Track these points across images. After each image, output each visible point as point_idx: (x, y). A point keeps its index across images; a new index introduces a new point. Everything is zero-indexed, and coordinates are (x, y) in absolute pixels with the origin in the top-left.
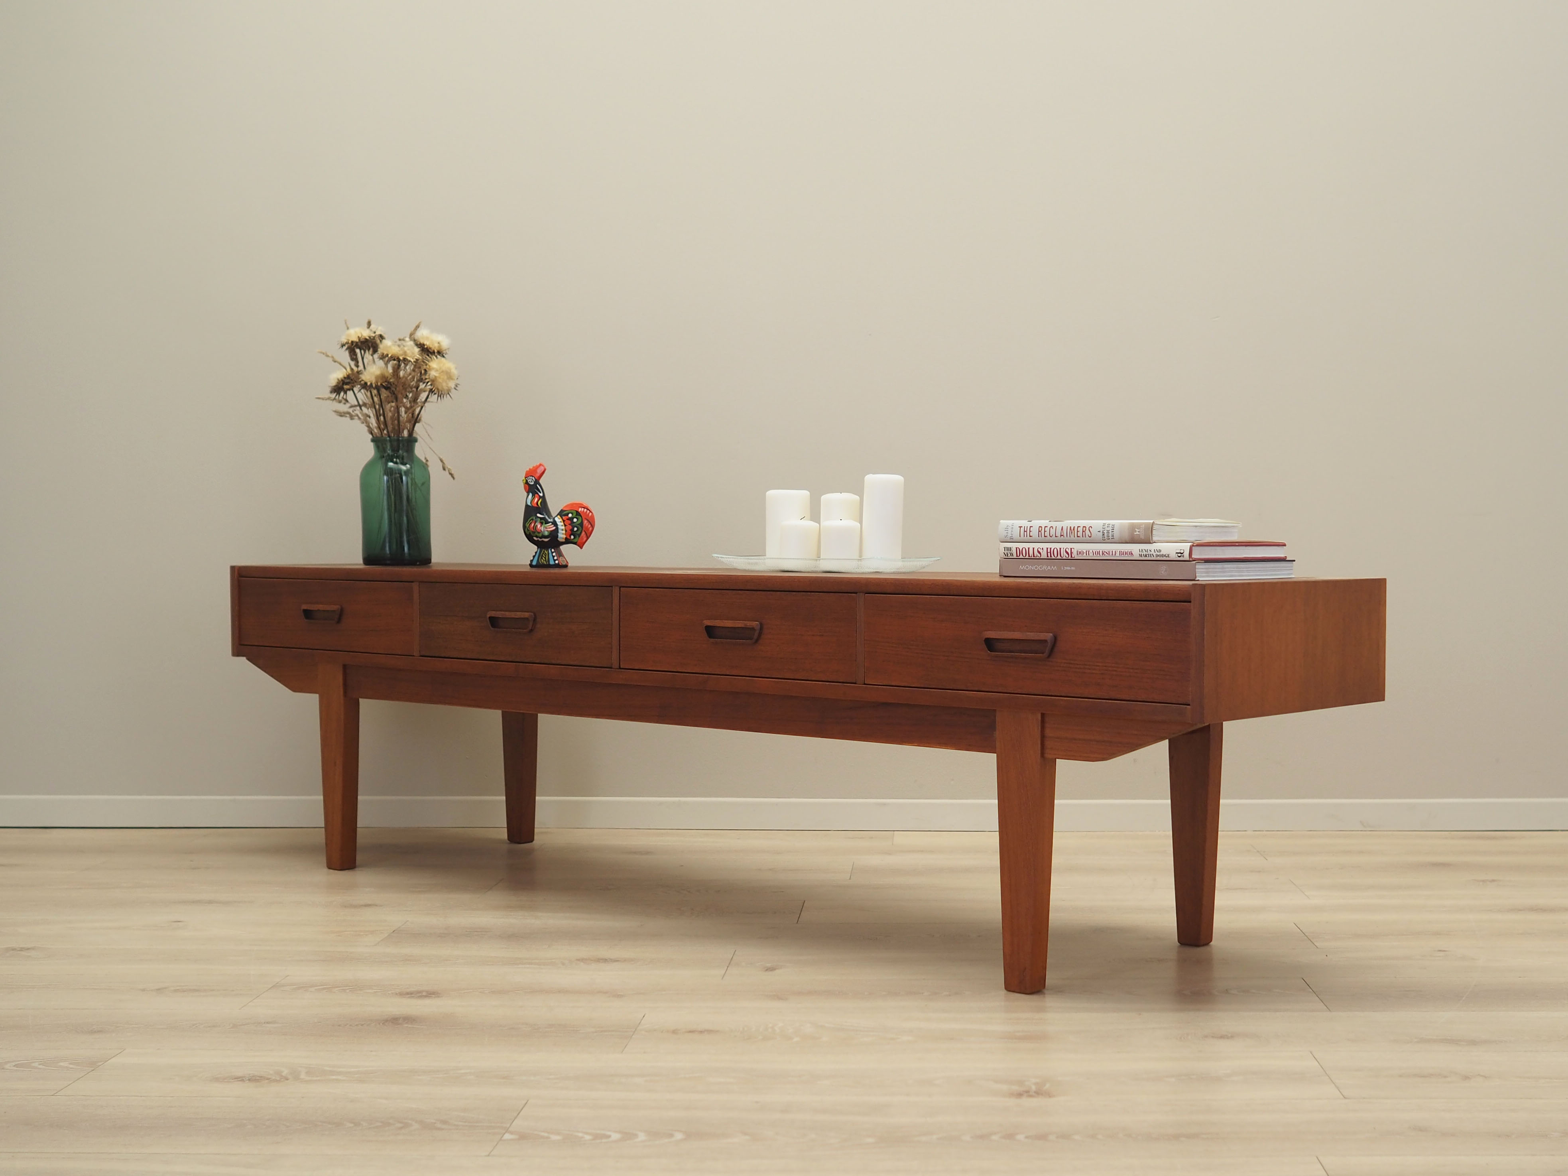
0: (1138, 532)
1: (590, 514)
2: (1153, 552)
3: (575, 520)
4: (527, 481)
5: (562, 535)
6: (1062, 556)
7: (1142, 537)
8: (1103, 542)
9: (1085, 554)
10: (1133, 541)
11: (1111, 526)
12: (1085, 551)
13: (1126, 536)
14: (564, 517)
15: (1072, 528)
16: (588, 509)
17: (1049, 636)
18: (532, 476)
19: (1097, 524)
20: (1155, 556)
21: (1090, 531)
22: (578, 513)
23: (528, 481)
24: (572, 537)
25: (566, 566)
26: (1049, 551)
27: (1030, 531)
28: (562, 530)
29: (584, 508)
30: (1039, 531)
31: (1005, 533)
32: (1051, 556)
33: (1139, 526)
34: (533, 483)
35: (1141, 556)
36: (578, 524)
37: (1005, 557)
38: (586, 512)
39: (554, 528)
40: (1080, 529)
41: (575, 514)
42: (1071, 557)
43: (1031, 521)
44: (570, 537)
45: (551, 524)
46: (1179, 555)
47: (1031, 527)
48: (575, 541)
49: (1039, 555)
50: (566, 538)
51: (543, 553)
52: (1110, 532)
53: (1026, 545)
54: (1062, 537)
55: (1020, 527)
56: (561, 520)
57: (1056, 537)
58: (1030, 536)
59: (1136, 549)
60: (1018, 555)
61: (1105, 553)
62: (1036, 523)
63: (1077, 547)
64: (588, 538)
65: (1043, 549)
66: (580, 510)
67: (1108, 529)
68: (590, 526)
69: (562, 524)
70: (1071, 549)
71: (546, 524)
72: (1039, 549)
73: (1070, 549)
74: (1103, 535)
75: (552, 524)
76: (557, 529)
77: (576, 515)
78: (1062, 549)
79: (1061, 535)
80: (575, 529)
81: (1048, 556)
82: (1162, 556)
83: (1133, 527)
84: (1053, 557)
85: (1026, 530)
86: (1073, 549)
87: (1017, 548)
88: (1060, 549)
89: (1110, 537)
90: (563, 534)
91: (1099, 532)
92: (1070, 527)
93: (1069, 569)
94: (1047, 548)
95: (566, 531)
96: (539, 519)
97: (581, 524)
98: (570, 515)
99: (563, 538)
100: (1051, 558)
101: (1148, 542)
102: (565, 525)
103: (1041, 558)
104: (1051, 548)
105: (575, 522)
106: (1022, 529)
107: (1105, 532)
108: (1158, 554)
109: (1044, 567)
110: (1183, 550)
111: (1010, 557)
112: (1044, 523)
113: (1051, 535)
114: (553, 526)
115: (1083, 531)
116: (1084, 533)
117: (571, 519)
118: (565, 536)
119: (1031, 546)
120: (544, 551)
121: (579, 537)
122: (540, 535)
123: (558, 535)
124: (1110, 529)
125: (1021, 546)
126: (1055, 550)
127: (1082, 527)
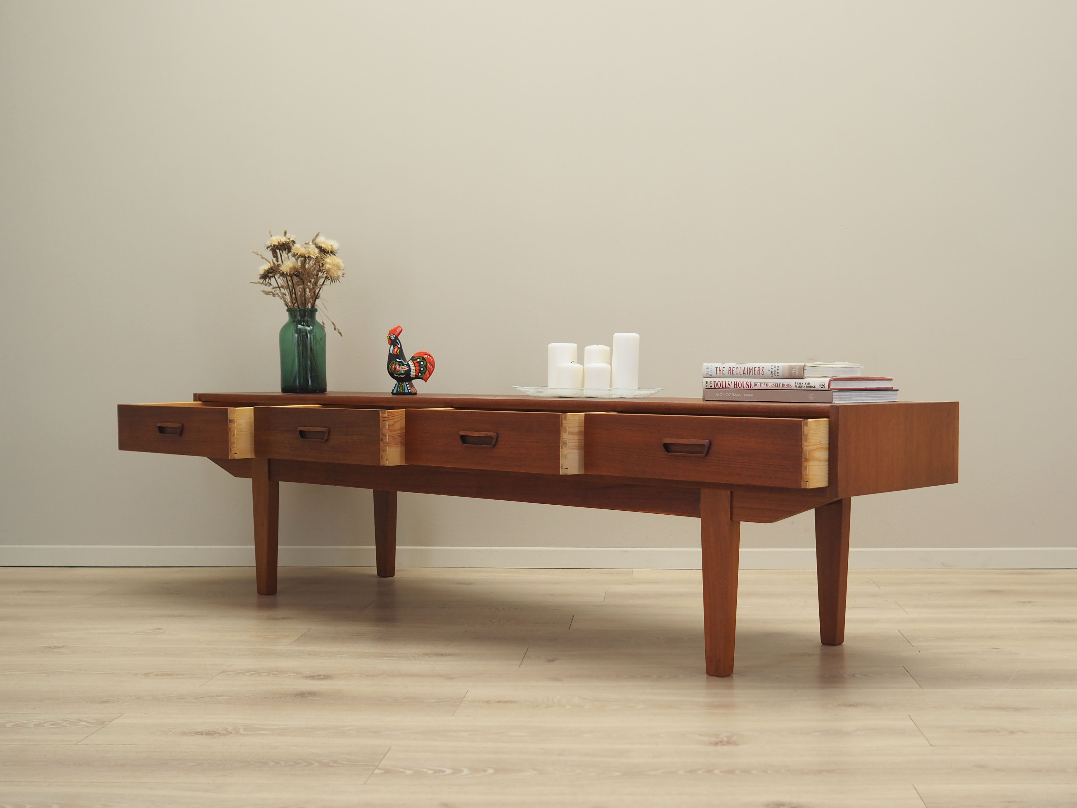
0: (795, 371)
1: (432, 359)
2: (804, 385)
3: (422, 363)
5: (413, 373)
6: (744, 387)
7: (797, 374)
8: (772, 377)
9: (759, 386)
10: (791, 377)
11: (776, 367)
12: (759, 384)
13: (787, 373)
14: (414, 361)
15: (751, 369)
16: (430, 356)
17: (706, 442)
18: (394, 334)
19: (767, 366)
20: (806, 387)
21: (762, 370)
23: (391, 337)
25: (416, 394)
26: (735, 384)
27: (723, 371)
28: (413, 369)
29: (428, 355)
30: (729, 371)
31: (706, 372)
32: (737, 387)
33: (795, 367)
34: (394, 339)
35: (796, 387)
36: (424, 366)
37: (707, 388)
38: (429, 358)
39: (408, 368)
40: (756, 369)
42: (750, 387)
43: (723, 364)
44: (419, 374)
46: (822, 386)
47: (723, 368)
48: (422, 377)
49: (729, 386)
50: (416, 375)
51: (401, 385)
52: (776, 371)
53: (721, 380)
54: (744, 374)
55: (717, 368)
56: (412, 363)
57: (740, 374)
58: (723, 374)
59: (793, 383)
60: (715, 386)
61: (773, 385)
62: (727, 365)
63: (754, 381)
64: (430, 375)
65: (731, 382)
66: (425, 356)
67: (775, 369)
68: (431, 367)
69: (413, 365)
70: (750, 382)
71: (402, 366)
72: (729, 383)
73: (749, 383)
74: (772, 373)
75: (407, 366)
76: (410, 369)
77: (423, 360)
78: (744, 383)
79: (744, 373)
80: (422, 369)
81: (735, 387)
82: (810, 387)
83: (791, 368)
84: (738, 388)
85: (720, 370)
86: (751, 383)
87: (714, 382)
88: (743, 382)
89: (776, 375)
91: (769, 371)
92: (750, 368)
93: (749, 396)
94: (734, 382)
95: (416, 370)
96: (398, 363)
97: (426, 366)
98: (419, 360)
99: (414, 375)
100: (737, 388)
101: (801, 377)
102: (415, 367)
103: (731, 388)
104: (737, 382)
105: (422, 365)
106: (718, 369)
107: (773, 371)
108: (808, 385)
109: (733, 394)
110: (825, 383)
111: (710, 388)
112: (732, 365)
113: (737, 373)
115: (758, 371)
116: (759, 372)
117: (419, 362)
119: (724, 380)
121: (424, 374)
122: (399, 373)
123: (410, 373)
124: (776, 369)
125: (717, 380)
126: (740, 383)
127: (757, 368)
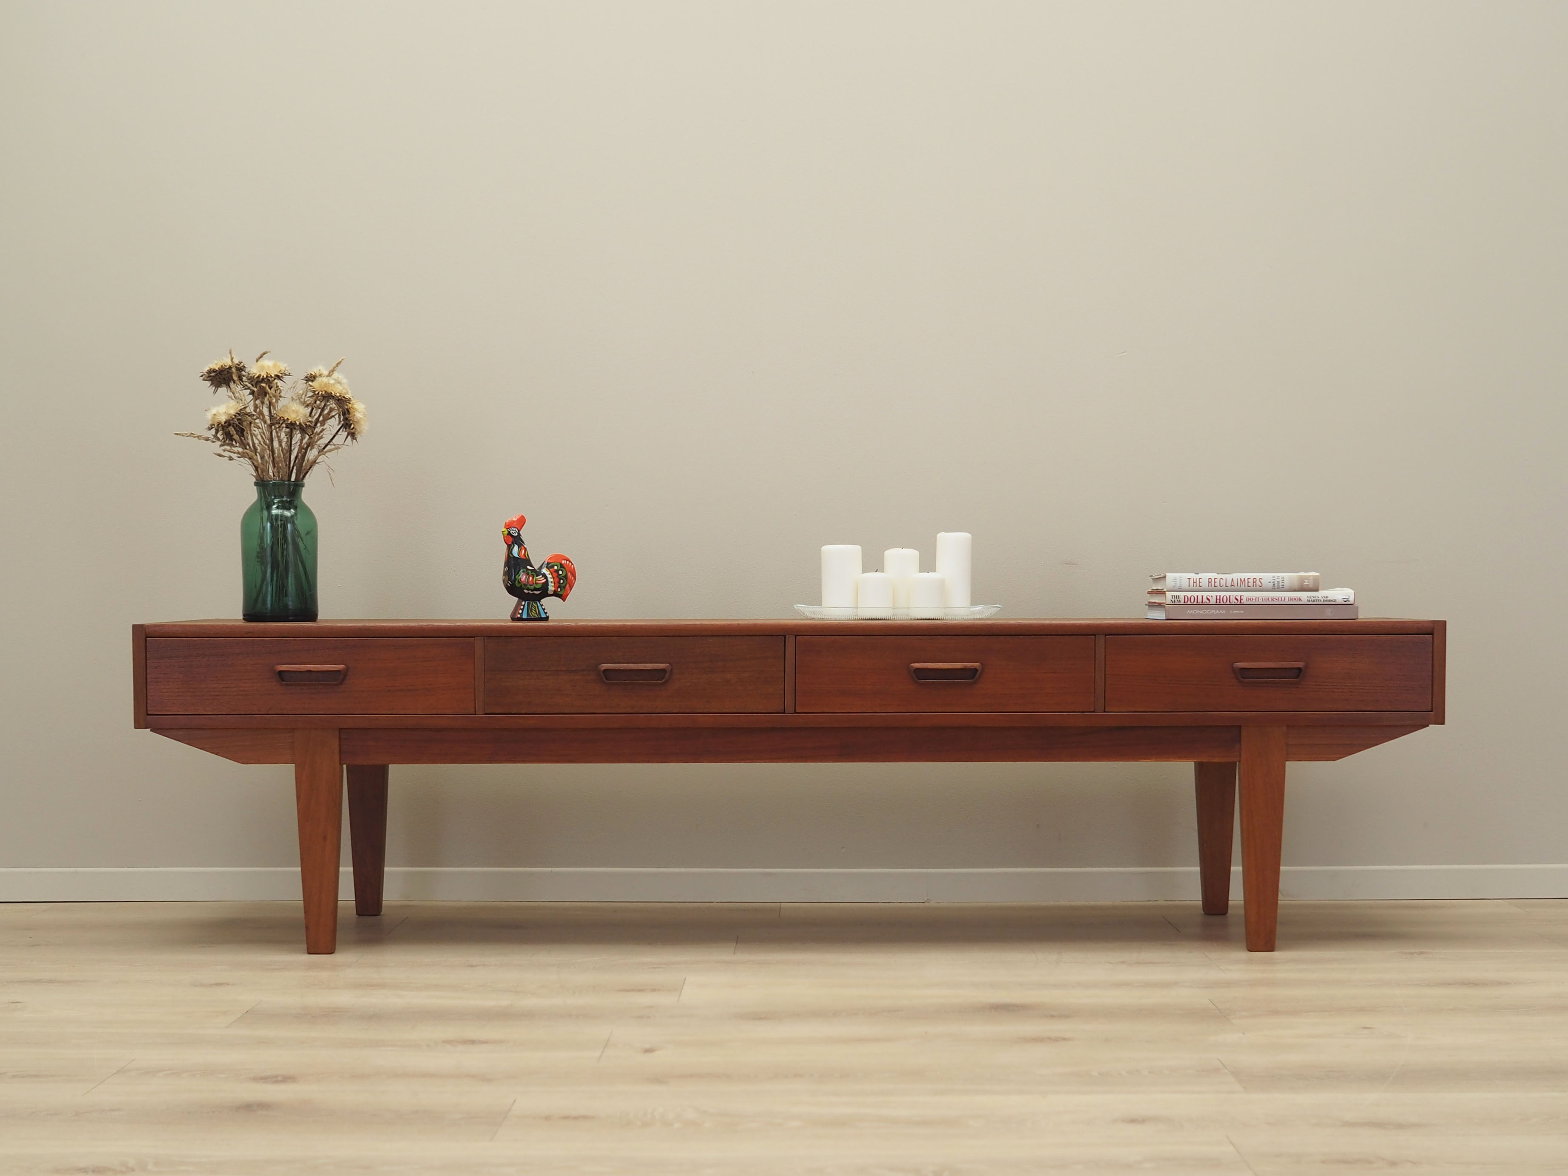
0: (1308, 582)
1: (573, 566)
2: (1320, 598)
3: (560, 572)
4: (509, 532)
5: (551, 588)
6: (1231, 602)
7: (1311, 586)
8: (1273, 590)
9: (1254, 600)
10: (1302, 589)
11: (1280, 578)
12: (1254, 598)
13: (1296, 585)
14: (550, 569)
15: (1243, 580)
16: (570, 562)
17: (1301, 665)
18: (515, 528)
19: (1267, 577)
20: (1322, 601)
21: (1260, 582)
22: (562, 566)
23: (511, 532)
24: (559, 590)
25: (547, 619)
26: (1218, 598)
27: (1200, 582)
28: (552, 582)
29: (567, 560)
30: (1209, 582)
31: (1173, 584)
32: (1220, 602)
33: (1308, 578)
34: (516, 534)
35: (1309, 601)
36: (563, 577)
37: (1172, 603)
38: (569, 564)
39: (545, 580)
40: (1251, 581)
41: (559, 566)
42: (1241, 602)
43: (1198, 574)
44: (558, 589)
45: (541, 576)
46: (1345, 600)
47: (1200, 579)
48: (561, 593)
49: (1208, 601)
50: (555, 590)
51: (532, 606)
52: (1280, 582)
53: (1195, 594)
54: (1232, 587)
55: (1189, 579)
56: (549, 572)
57: (1226, 586)
58: (1200, 586)
59: (1304, 596)
60: (1186, 602)
61: (1274, 600)
62: (1205, 577)
63: (1246, 595)
64: (571, 590)
65: (1212, 596)
66: (563, 562)
67: (1278, 580)
68: (573, 578)
69: (551, 576)
70: (1241, 596)
71: (537, 576)
72: (1208, 597)
73: (1239, 597)
74: (1274, 585)
75: (543, 576)
76: (547, 581)
77: (561, 567)
78: (1231, 597)
79: (1232, 585)
80: (562, 581)
81: (1216, 602)
82: (1329, 601)
83: (1302, 579)
84: (1222, 603)
85: (1195, 581)
86: (1242, 597)
87: (1185, 596)
88: (1230, 596)
89: (1281, 587)
90: (552, 586)
91: (1270, 582)
92: (1241, 579)
93: (1237, 613)
94: (1217, 596)
95: (554, 583)
96: (530, 572)
97: (566, 576)
98: (556, 568)
99: (552, 591)
100: (1219, 603)
101: (1317, 590)
102: (554, 578)
103: (1210, 603)
104: (1220, 596)
105: (561, 575)
106: (1191, 581)
107: (1276, 582)
108: (1326, 599)
109: (1213, 611)
110: (1349, 596)
111: (1177, 603)
112: (1213, 575)
113: (1221, 585)
114: (543, 578)
115: (1254, 582)
116: (1255, 583)
117: (557, 571)
118: (553, 589)
119: (1200, 594)
120: (532, 604)
121: (564, 589)
122: (532, 587)
123: (548, 588)
124: (1280, 580)
125: (1189, 594)
126: (1225, 598)
127: (1252, 579)
